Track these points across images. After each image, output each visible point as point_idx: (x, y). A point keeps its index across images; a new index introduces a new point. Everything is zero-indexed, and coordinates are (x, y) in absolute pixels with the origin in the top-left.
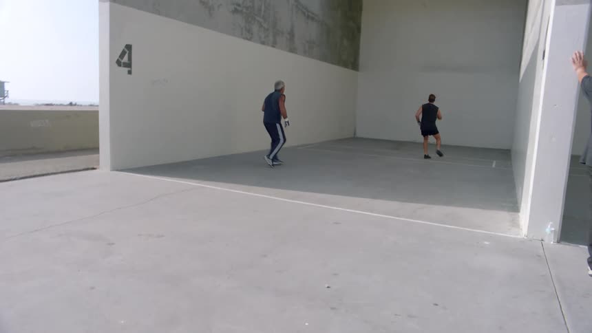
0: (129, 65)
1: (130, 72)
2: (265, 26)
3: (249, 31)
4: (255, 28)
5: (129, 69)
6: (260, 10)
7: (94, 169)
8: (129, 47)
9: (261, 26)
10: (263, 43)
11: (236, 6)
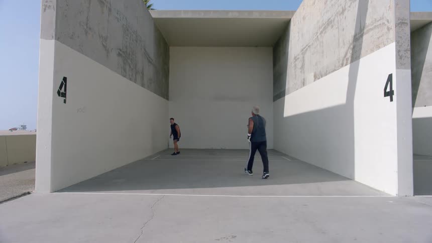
0: (64, 95)
1: (65, 102)
2: (132, 66)
3: (125, 70)
4: (127, 68)
5: (65, 98)
6: (130, 54)
7: (29, 193)
8: (65, 79)
9: (130, 67)
10: (131, 79)
11: (119, 51)
